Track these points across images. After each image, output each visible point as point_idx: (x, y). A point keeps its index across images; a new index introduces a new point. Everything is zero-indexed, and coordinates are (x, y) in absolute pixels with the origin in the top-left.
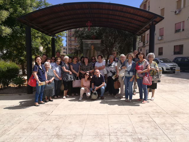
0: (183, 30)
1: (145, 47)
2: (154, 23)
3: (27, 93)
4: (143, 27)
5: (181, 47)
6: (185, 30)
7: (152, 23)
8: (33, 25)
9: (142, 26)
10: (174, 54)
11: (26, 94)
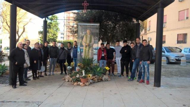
0: (187, 18)
1: (147, 34)
3: (9, 84)
5: (185, 35)
6: (189, 18)
10: (177, 43)
11: (7, 85)
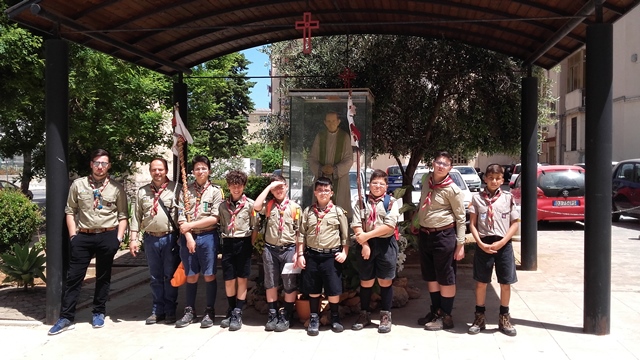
2: (607, 13)
4: (560, 33)
7: (599, 12)
8: (83, 33)
9: (555, 29)
